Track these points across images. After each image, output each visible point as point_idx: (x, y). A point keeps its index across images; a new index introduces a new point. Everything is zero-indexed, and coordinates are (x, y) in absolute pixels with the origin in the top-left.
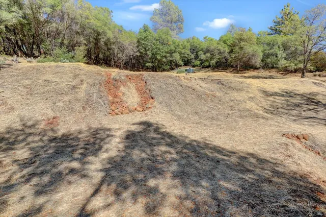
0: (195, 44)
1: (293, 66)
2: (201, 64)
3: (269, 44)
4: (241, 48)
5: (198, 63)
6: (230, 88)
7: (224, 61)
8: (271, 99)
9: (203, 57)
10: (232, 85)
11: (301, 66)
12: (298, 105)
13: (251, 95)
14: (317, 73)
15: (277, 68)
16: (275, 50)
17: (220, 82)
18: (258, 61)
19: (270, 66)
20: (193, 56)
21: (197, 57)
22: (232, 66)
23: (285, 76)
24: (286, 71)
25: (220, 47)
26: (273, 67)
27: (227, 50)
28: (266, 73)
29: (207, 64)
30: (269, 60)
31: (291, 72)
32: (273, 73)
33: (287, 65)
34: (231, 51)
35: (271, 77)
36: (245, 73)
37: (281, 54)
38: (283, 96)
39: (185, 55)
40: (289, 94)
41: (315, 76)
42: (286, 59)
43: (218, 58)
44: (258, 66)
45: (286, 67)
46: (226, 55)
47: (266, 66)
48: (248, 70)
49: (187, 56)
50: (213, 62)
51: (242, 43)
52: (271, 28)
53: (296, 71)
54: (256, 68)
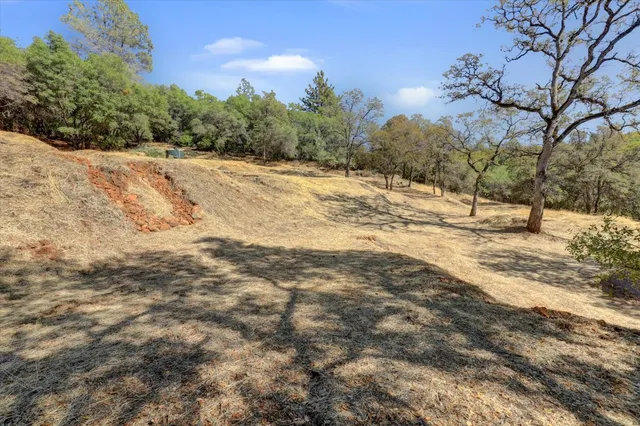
0: (177, 99)
1: (335, 161)
2: (195, 141)
3: (304, 125)
4: (267, 125)
5: (189, 139)
6: (275, 188)
7: (240, 142)
8: (326, 204)
9: (200, 129)
11: (344, 161)
12: (354, 211)
13: (305, 200)
14: (359, 171)
15: (316, 161)
16: (311, 135)
17: (258, 180)
18: (291, 149)
19: (307, 157)
20: (175, 124)
21: (185, 125)
22: (252, 152)
23: (328, 174)
24: (328, 167)
25: (232, 117)
26: (311, 160)
27: (244, 123)
28: (304, 168)
29: (206, 143)
30: (305, 149)
31: (333, 168)
32: (312, 168)
33: (328, 158)
34: (251, 127)
35: (311, 174)
36: (275, 165)
37: (320, 142)
38: (337, 200)
39: (160, 121)
40: (342, 198)
41: (357, 174)
42: (326, 149)
43: (230, 135)
44: (292, 156)
45: (327, 161)
46: (243, 132)
47: (304, 158)
48: (278, 161)
49: (163, 122)
50: (221, 142)
51: (270, 118)
52: (303, 100)
53: (338, 167)
54: (289, 159)
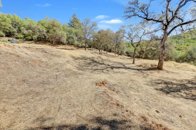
0: (16, 20)
1: (80, 45)
2: (25, 37)
3: (69, 32)
4: (54, 31)
5: (22, 36)
6: (52, 55)
7: (44, 37)
8: (77, 61)
9: (26, 32)
10: (53, 53)
11: (84, 45)
12: (90, 64)
13: (67, 60)
14: (89, 49)
15: (74, 45)
16: (72, 35)
17: (43, 51)
18: (64, 40)
19: (71, 43)
20: (15, 30)
21: (19, 31)
22: (49, 42)
23: (78, 49)
24: (78, 47)
25: (39, 27)
26: (72, 44)
27: (45, 30)
28: (69, 47)
29: (30, 38)
30: (70, 40)
31: (80, 47)
32: (73, 47)
33: (78, 44)
34: (48, 32)
35: (72, 49)
36: (58, 46)
37: (75, 38)
38: (82, 59)
39: (6, 28)
40: (84, 58)
41: (89, 50)
42: (77, 41)
43: (39, 34)
44: (65, 43)
45: (78, 45)
46: (44, 34)
47: (69, 44)
48: (60, 45)
49: (8, 28)
50: (35, 37)
51: (55, 28)
52: (69, 24)
53: (82, 47)
54: (64, 44)
